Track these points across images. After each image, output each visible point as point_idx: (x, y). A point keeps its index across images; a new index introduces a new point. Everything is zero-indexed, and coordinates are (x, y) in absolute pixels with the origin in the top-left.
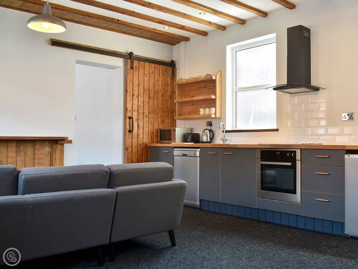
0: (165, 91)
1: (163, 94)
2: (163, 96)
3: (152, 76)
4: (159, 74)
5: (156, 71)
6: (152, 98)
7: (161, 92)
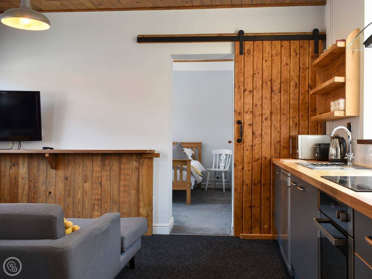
0: (301, 79)
1: (296, 84)
2: (296, 87)
3: (277, 59)
4: (288, 55)
5: (283, 51)
6: (277, 92)
7: (293, 80)
